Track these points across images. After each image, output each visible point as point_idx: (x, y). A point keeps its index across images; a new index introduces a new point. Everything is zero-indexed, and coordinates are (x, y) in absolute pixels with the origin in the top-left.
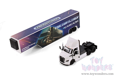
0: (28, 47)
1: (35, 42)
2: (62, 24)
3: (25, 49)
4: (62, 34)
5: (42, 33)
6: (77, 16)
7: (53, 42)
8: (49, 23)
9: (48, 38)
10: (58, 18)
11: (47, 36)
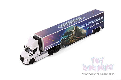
0: (51, 46)
1: (59, 40)
2: (86, 24)
3: (49, 47)
4: (85, 34)
5: (66, 32)
6: (102, 16)
7: (76, 41)
8: (73, 22)
9: (71, 38)
10: (82, 18)
11: (71, 35)
